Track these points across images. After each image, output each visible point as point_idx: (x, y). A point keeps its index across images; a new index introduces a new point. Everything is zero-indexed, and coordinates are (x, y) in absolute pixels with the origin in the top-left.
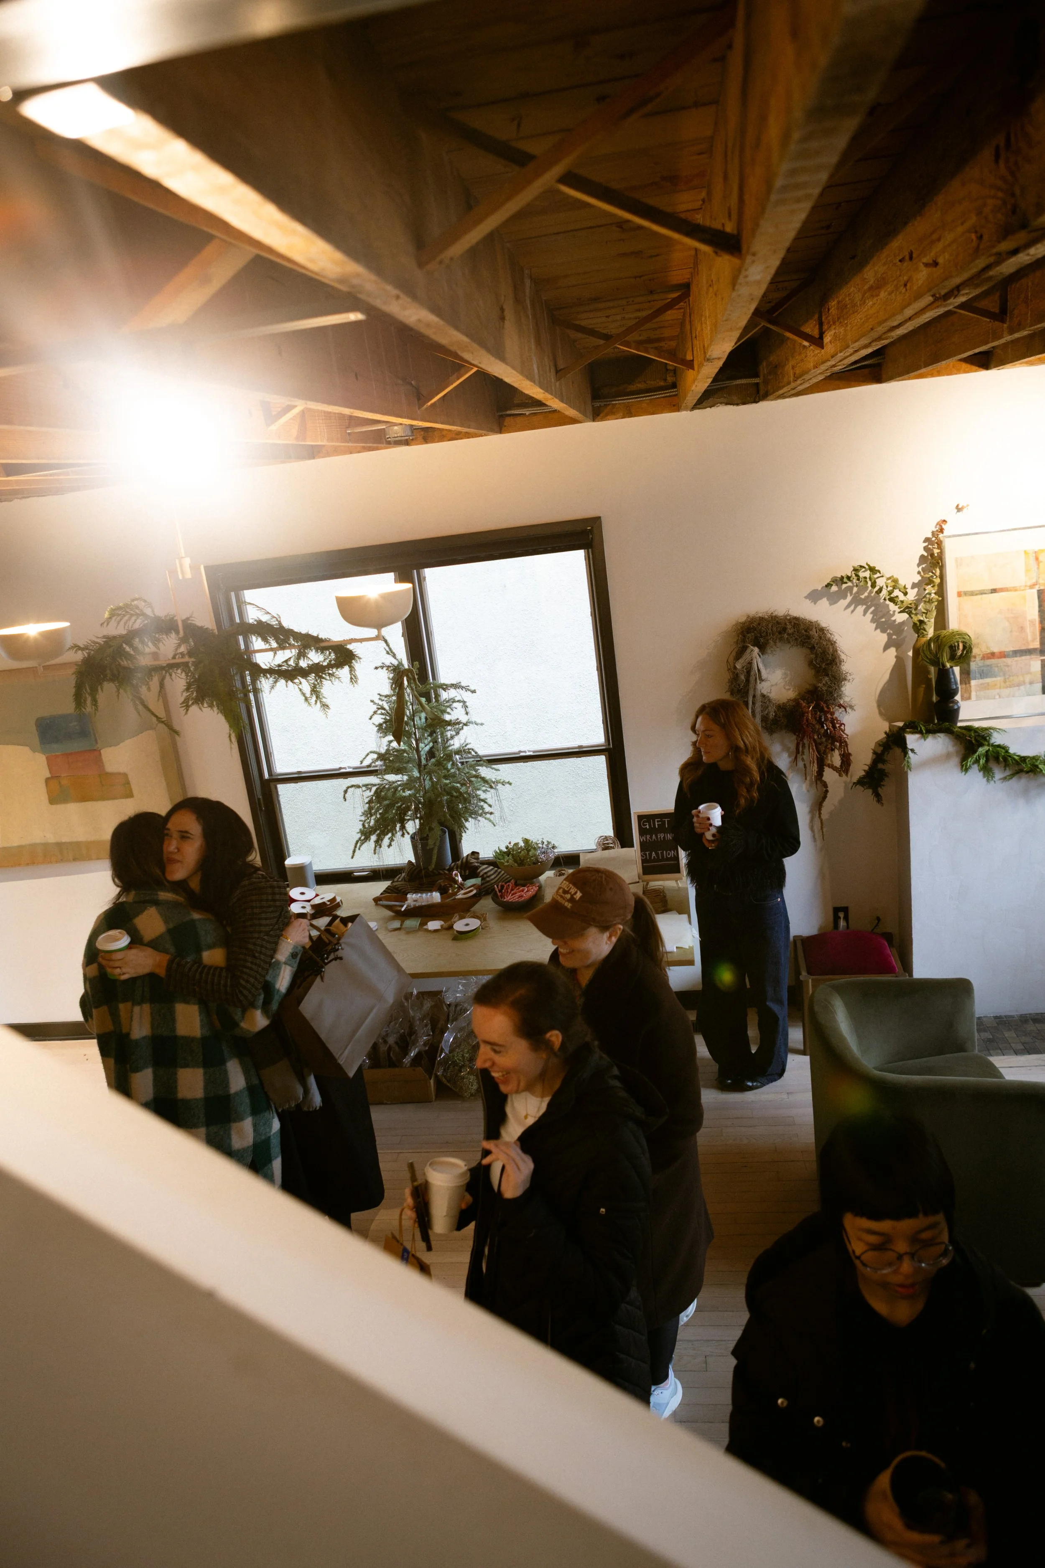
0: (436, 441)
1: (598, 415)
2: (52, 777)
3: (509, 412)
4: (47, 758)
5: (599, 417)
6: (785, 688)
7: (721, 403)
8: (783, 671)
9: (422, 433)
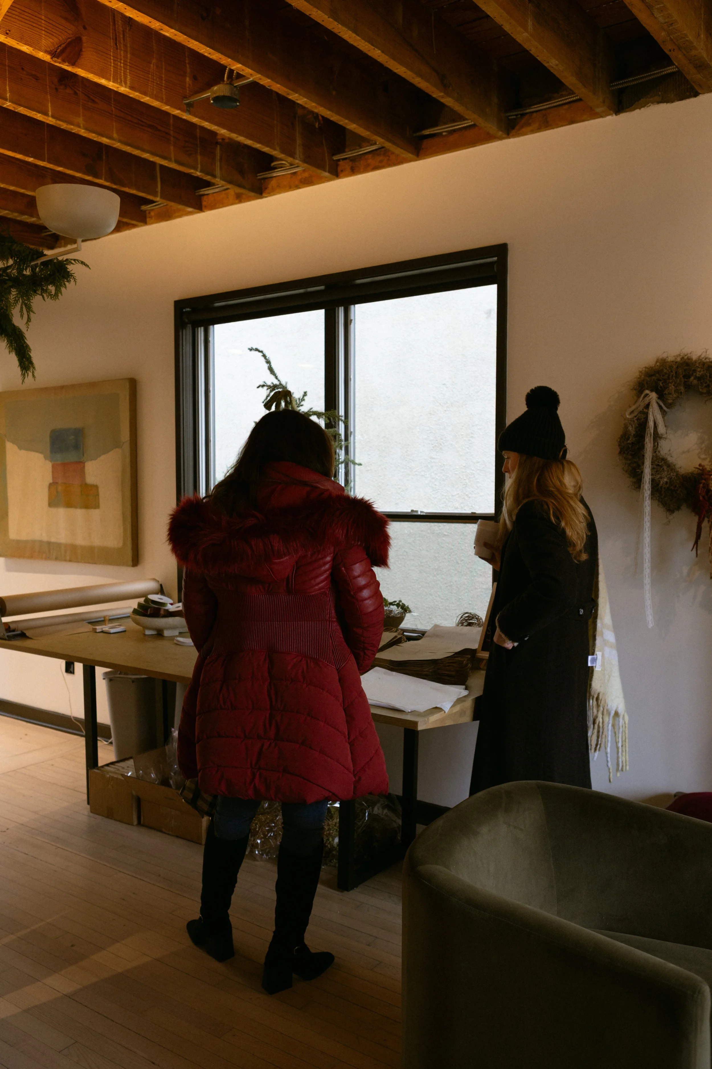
0: (362, 170)
1: (513, 128)
2: (53, 483)
3: (427, 132)
4: (53, 466)
5: (514, 131)
6: (699, 457)
7: (653, 103)
8: (699, 435)
9: (351, 163)
